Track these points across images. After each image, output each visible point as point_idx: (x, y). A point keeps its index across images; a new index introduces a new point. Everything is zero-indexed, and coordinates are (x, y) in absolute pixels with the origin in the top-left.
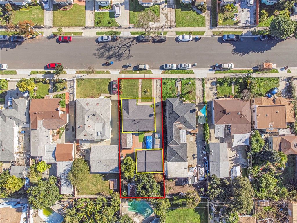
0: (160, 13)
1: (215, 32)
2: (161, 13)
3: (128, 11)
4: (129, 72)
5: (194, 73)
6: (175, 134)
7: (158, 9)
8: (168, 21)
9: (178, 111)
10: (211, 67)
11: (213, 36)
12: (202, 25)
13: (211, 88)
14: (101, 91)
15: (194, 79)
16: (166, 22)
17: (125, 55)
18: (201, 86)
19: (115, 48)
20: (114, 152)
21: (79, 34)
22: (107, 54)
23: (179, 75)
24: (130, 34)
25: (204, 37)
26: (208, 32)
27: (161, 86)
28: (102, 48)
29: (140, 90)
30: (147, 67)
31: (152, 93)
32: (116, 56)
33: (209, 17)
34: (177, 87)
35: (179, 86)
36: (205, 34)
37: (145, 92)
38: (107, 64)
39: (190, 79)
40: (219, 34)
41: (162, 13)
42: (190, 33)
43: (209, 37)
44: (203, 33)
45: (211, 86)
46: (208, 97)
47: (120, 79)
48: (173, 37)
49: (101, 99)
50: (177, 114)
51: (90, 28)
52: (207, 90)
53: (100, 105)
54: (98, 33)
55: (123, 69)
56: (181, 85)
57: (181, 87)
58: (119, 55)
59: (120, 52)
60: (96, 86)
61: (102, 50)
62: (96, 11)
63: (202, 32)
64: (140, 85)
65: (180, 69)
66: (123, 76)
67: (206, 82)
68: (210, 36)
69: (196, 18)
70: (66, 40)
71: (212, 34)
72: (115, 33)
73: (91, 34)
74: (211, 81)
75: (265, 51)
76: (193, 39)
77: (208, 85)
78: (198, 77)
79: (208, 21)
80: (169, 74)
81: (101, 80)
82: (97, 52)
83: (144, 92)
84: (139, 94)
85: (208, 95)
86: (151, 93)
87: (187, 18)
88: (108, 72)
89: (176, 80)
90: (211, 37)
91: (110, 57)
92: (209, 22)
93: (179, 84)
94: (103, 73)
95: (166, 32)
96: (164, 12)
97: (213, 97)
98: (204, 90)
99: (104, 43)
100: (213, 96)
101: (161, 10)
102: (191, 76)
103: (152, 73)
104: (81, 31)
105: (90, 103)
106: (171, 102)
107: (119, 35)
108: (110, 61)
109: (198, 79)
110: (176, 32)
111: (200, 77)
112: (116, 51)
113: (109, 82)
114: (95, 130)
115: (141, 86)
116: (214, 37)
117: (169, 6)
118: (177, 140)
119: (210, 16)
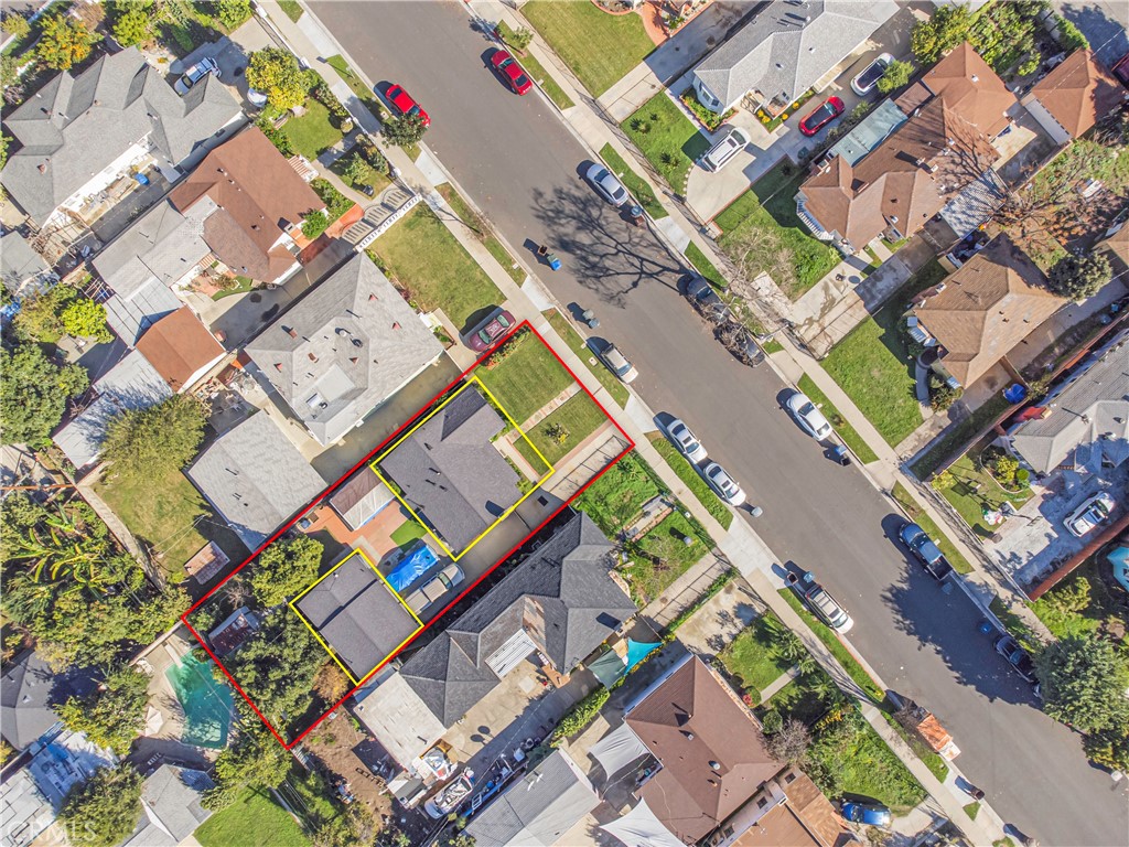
0: (821, 283)
1: (904, 491)
2: (826, 284)
3: (747, 183)
4: (571, 338)
5: (726, 528)
6: (499, 627)
7: (829, 267)
8: (815, 325)
9: (570, 579)
10: (790, 565)
11: (887, 494)
12: (892, 435)
13: (724, 615)
14: (448, 303)
15: (711, 544)
16: (810, 321)
17: (611, 284)
18: (706, 582)
19: (605, 239)
20: (298, 491)
21: (563, 100)
22: (568, 229)
23: (686, 488)
24: (683, 247)
25: (862, 470)
26: (884, 467)
27: (610, 463)
28: (575, 200)
29: (546, 411)
30: (632, 375)
31: (564, 454)
32: (584, 259)
33: (934, 435)
34: (646, 514)
35: (654, 514)
36: (870, 465)
37: (552, 432)
38: (541, 255)
39: (699, 531)
40: (907, 507)
41: (826, 288)
42: (836, 419)
43: (874, 484)
44: (869, 456)
45: (731, 612)
46: (695, 630)
47: (526, 327)
48: (782, 376)
49: (421, 323)
50: (559, 584)
51: (603, 114)
52: (709, 606)
53: (401, 337)
54: (608, 151)
55: (564, 313)
56: (660, 519)
57: (654, 523)
58: (594, 266)
59: (608, 263)
60: (452, 274)
61: (569, 207)
62: (668, 92)
63: (870, 451)
64: (562, 399)
65: (704, 478)
66: (544, 328)
67: (731, 587)
68: (878, 483)
69: (895, 399)
70: (511, 76)
71: (889, 485)
72: (650, 203)
73: (590, 134)
74: (747, 600)
75: (973, 687)
76: (825, 443)
77: (727, 601)
78: (724, 551)
79: (919, 440)
80: (663, 455)
81: (479, 277)
82: (549, 195)
83: (547, 428)
84: (533, 417)
85: (698, 622)
86: (565, 451)
87: (875, 373)
88: (518, 277)
89: (663, 490)
90: (878, 488)
91: (566, 245)
92: (915, 447)
93: (658, 512)
94: (505, 261)
95: (779, 347)
96: (834, 292)
97: (705, 642)
98: (700, 600)
99: (594, 194)
100: (709, 642)
101: (832, 275)
102: (712, 527)
103: (623, 405)
104: (574, 97)
105: (383, 301)
106: (582, 532)
107: (656, 217)
108: (557, 256)
109: (721, 557)
110: (805, 374)
111: (730, 557)
112: (601, 249)
113: (495, 303)
114: (317, 383)
115: (560, 403)
116: (887, 499)
117: (864, 292)
118: (486, 647)
119: (939, 435)
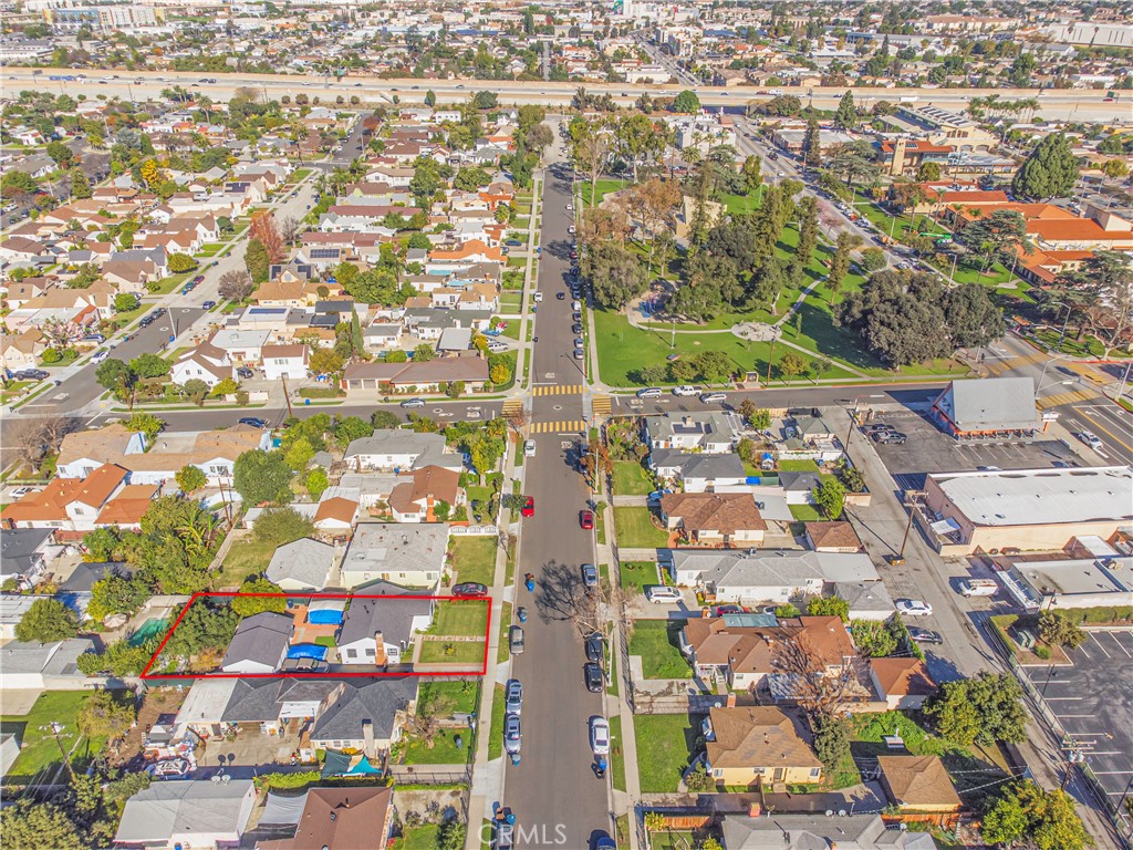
0: (670, 680)
1: (627, 823)
2: (673, 683)
3: (667, 617)
4: (506, 619)
5: (489, 759)
6: (312, 687)
7: (681, 676)
8: (649, 697)
9: (374, 690)
10: (507, 811)
11: (613, 818)
12: (646, 785)
13: (435, 805)
14: (465, 571)
15: (471, 758)
16: (647, 693)
17: (550, 612)
18: (447, 778)
19: (567, 594)
21: (601, 538)
22: (553, 580)
23: (489, 723)
24: (605, 619)
25: (609, 792)
26: (624, 801)
28: (568, 573)
29: (456, 638)
31: (443, 663)
32: (548, 595)
33: (677, 804)
34: (452, 719)
35: (456, 721)
36: (617, 792)
37: (448, 648)
39: (472, 749)
40: (621, 834)
41: (671, 685)
42: (616, 748)
43: (610, 805)
44: (620, 785)
45: (441, 807)
46: (408, 800)
47: (490, 601)
48: (604, 709)
49: (441, 558)
50: (365, 686)
51: (616, 556)
52: (432, 794)
53: (426, 554)
54: (604, 569)
55: (514, 608)
56: (457, 727)
57: (451, 726)
58: (549, 600)
59: (558, 603)
60: (480, 564)
61: (562, 574)
62: (657, 564)
63: (624, 782)
64: (471, 639)
65: (505, 728)
66: (497, 608)
67: (458, 793)
68: (613, 807)
69: (666, 764)
70: (586, 522)
71: (619, 812)
73: (602, 555)
74: (458, 807)
77: (446, 799)
78: (475, 770)
79: (664, 802)
80: (495, 698)
81: (490, 572)
82: (558, 565)
83: (449, 646)
84: (447, 637)
85: (416, 797)
86: (445, 661)
87: (666, 745)
88: (508, 582)
90: (610, 809)
91: (544, 585)
92: (658, 803)
93: (460, 722)
94: (509, 575)
95: (616, 694)
96: (675, 689)
97: (405, 812)
98: (427, 785)
99: (580, 576)
100: (409, 813)
101: (681, 681)
102: (482, 752)
103: (499, 662)
104: (608, 542)
105: (435, 540)
107: (603, 602)
109: (469, 772)
110: (619, 716)
111: (475, 776)
112: (561, 596)
113: (485, 584)
114: (370, 550)
115: (467, 640)
116: (611, 820)
117: (693, 700)
118: (294, 693)
119: (681, 807)
